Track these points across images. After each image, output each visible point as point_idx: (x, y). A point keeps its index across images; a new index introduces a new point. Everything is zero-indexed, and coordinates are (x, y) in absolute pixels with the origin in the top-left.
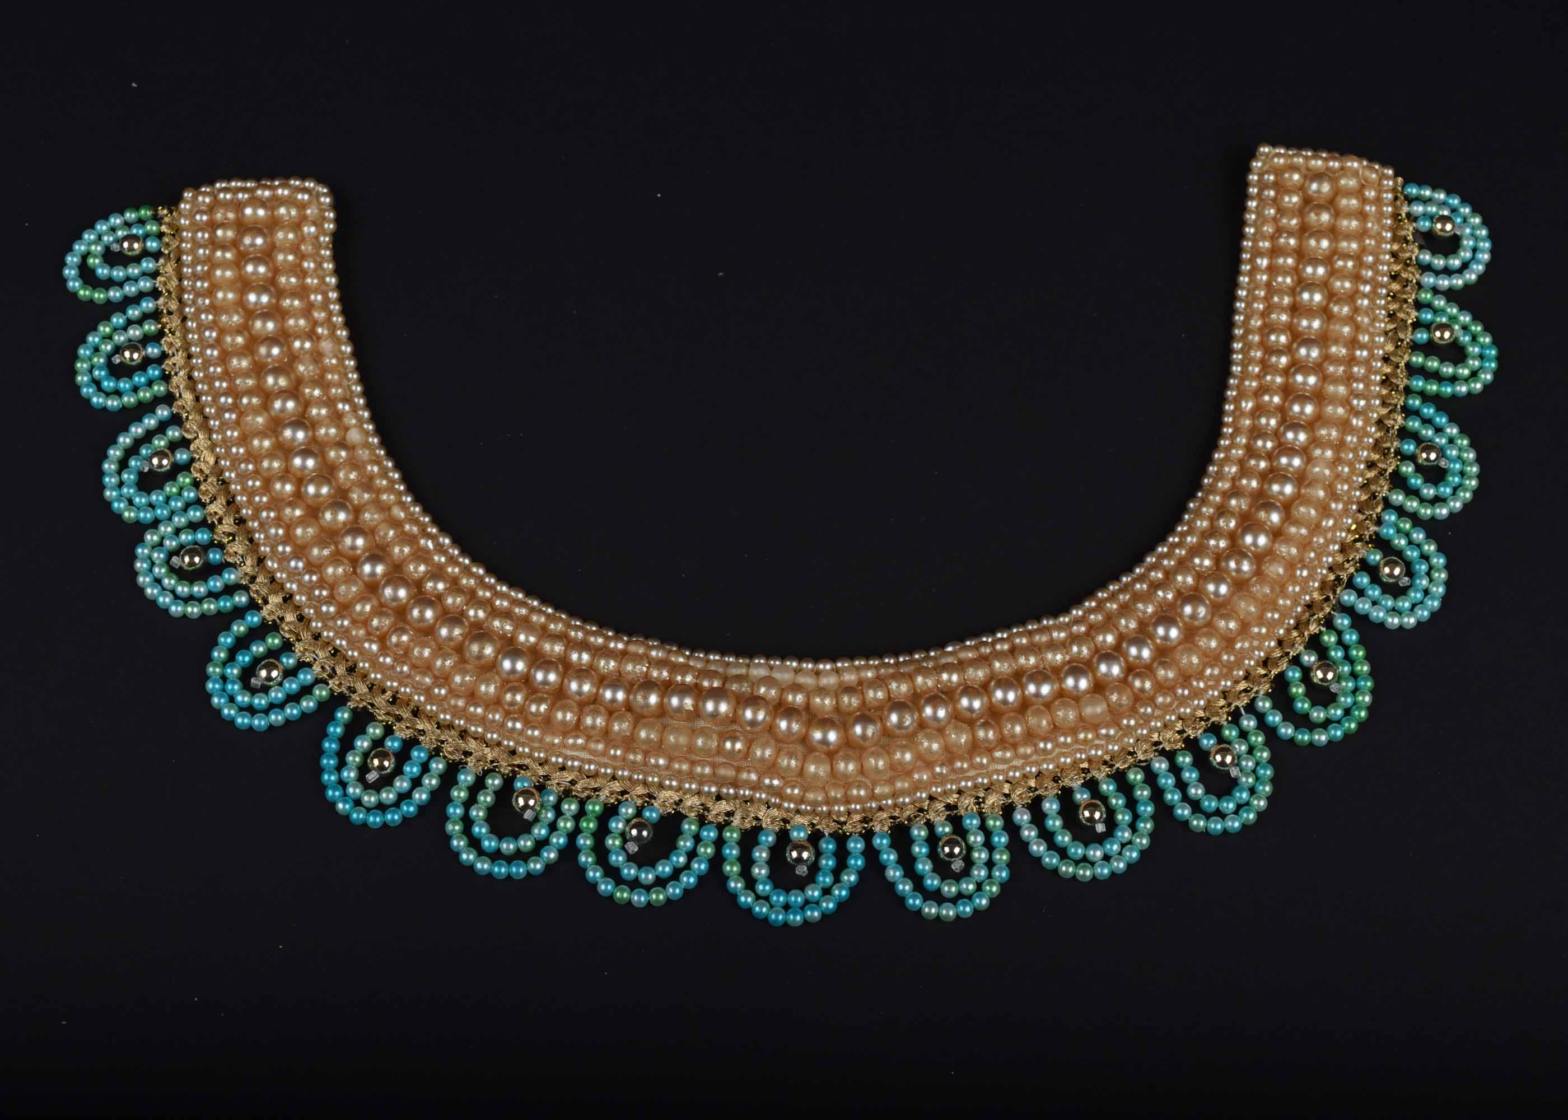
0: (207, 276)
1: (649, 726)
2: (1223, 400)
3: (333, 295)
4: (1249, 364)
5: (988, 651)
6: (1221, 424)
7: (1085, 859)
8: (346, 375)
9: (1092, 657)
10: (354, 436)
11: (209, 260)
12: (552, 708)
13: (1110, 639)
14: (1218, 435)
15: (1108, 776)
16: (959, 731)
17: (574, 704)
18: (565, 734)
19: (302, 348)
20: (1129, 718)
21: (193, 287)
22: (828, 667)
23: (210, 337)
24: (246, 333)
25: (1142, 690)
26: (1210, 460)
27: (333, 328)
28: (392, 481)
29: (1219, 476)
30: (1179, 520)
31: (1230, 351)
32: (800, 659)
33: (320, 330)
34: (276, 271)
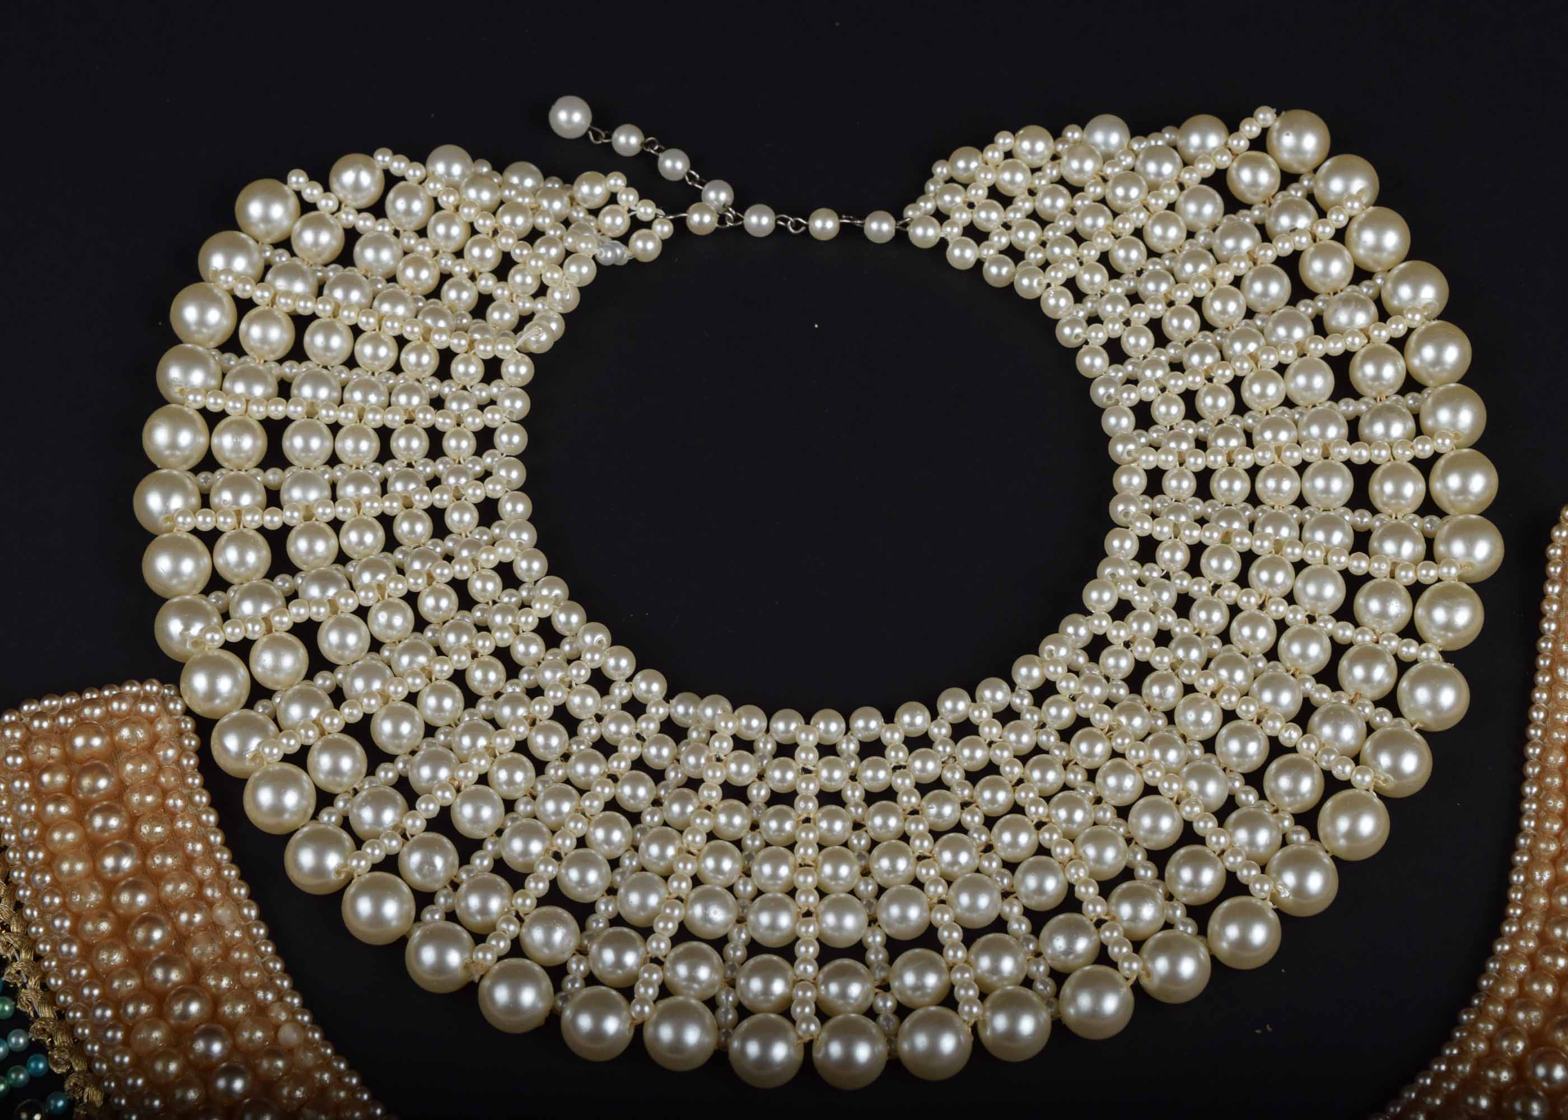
0: (42, 842)
2: (1510, 866)
3: (217, 839)
4: (1546, 818)
6: (1506, 902)
8: (257, 949)
10: (289, 1035)
11: (38, 819)
14: (1503, 917)
19: (190, 922)
21: (24, 860)
23: (62, 927)
24: (111, 915)
26: (1490, 953)
27: (226, 887)
28: (351, 1090)
29: (1502, 976)
30: (1447, 1039)
31: (1521, 797)
33: (209, 892)
34: (134, 820)
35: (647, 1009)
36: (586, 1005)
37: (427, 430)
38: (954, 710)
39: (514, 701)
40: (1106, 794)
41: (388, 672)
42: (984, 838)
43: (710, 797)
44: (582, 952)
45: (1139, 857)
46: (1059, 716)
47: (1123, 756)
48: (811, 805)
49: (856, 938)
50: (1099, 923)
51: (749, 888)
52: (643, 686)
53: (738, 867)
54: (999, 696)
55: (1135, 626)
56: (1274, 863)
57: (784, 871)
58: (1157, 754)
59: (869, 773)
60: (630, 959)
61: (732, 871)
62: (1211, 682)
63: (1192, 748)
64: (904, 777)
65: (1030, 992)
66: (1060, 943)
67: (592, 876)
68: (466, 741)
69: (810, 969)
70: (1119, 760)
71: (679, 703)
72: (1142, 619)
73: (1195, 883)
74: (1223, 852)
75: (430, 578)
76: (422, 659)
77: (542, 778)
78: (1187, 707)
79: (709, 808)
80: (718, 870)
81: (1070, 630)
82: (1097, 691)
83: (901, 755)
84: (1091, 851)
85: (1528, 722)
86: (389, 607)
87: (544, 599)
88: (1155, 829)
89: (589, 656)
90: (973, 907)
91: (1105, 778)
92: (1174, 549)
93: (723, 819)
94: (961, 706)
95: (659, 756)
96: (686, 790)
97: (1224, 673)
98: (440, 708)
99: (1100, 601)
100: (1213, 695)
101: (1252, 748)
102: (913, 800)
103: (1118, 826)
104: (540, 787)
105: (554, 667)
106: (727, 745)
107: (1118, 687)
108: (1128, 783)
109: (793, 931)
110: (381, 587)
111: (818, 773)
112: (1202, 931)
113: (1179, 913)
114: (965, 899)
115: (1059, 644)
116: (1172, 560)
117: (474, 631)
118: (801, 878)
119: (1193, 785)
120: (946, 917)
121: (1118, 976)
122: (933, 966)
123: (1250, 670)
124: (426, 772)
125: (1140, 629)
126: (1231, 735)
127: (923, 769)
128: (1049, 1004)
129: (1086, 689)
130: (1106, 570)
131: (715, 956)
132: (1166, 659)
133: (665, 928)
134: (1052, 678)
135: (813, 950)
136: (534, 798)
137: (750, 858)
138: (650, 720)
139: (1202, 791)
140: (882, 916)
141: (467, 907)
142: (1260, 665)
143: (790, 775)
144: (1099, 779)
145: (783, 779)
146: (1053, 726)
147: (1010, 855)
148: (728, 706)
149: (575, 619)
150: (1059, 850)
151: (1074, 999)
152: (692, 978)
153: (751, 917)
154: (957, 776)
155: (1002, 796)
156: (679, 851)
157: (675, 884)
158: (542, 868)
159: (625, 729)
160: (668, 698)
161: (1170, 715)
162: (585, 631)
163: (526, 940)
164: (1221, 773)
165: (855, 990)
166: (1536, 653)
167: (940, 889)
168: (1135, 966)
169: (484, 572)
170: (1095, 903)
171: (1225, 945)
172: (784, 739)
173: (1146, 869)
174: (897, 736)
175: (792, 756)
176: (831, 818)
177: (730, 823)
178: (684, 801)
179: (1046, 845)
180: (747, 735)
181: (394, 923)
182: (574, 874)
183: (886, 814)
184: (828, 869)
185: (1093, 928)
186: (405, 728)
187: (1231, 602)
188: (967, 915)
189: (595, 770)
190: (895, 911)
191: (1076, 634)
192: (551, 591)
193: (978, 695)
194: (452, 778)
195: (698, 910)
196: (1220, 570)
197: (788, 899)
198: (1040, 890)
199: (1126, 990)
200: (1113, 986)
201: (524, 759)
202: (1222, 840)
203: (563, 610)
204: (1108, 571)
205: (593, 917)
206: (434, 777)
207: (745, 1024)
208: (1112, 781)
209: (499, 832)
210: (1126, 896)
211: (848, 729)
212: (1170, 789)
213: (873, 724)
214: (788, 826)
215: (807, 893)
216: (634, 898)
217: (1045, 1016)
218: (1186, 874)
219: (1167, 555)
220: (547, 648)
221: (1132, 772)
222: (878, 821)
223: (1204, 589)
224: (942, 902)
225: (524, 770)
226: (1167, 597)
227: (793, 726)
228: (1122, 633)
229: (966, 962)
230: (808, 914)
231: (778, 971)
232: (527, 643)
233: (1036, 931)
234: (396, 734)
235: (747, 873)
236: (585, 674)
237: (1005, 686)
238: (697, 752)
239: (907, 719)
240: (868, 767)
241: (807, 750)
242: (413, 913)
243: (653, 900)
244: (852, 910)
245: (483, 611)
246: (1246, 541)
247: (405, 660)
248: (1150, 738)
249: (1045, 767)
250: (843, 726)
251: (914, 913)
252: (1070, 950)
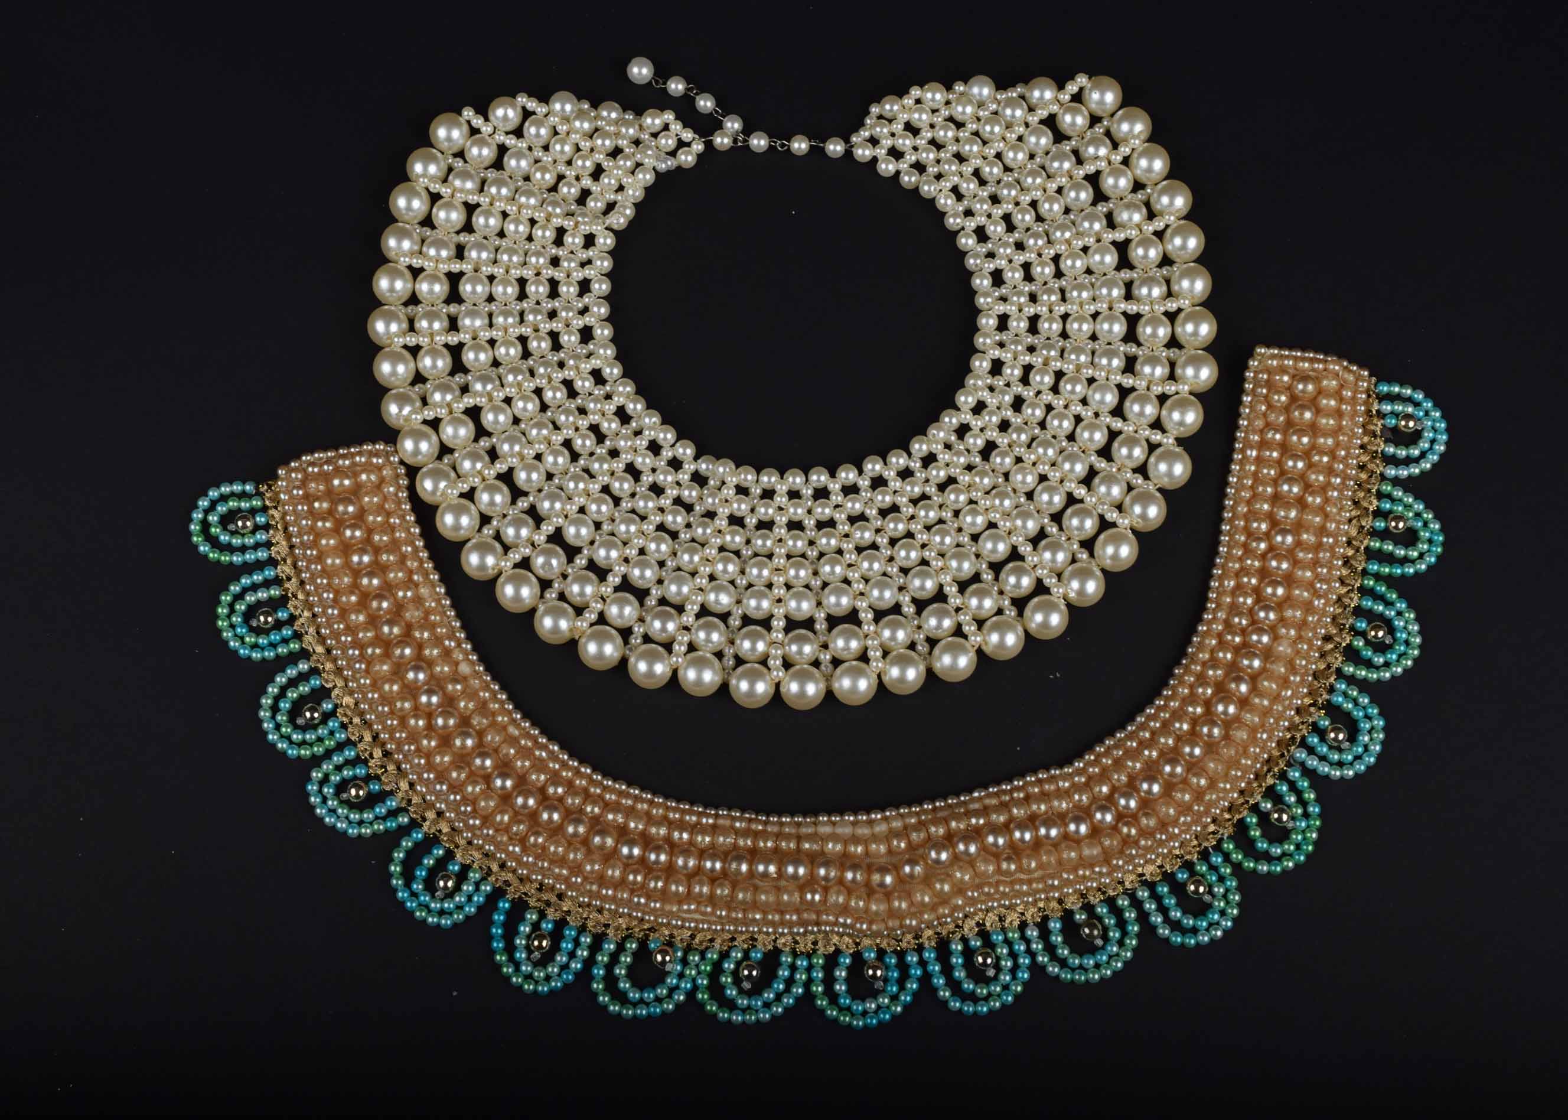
0: (314, 544)
1: (745, 890)
2: (1210, 576)
3: (420, 544)
4: (1233, 547)
5: (1007, 798)
6: (1206, 599)
7: (1081, 967)
8: (445, 613)
9: (1091, 805)
10: (464, 669)
11: (312, 529)
12: (667, 883)
13: (1105, 789)
14: (1204, 609)
15: (1101, 901)
16: (986, 861)
17: (683, 878)
18: (680, 903)
19: (405, 597)
20: (1118, 859)
21: (304, 555)
22: (879, 816)
23: (328, 598)
24: (357, 591)
25: (1129, 835)
26: (1194, 631)
27: (426, 574)
28: (502, 702)
29: (1201, 647)
30: (1165, 684)
31: (1219, 532)
32: (855, 813)
33: (416, 577)
34: (370, 532)
35: (680, 660)
36: (642, 656)
37: (548, 280)
38: (873, 470)
39: (601, 460)
40: (965, 527)
41: (524, 439)
42: (889, 552)
43: (721, 525)
44: (641, 620)
45: (984, 566)
46: (938, 476)
47: (976, 503)
48: (783, 531)
49: (809, 615)
50: (958, 610)
51: (744, 582)
52: (681, 451)
53: (737, 569)
54: (901, 461)
55: (987, 418)
56: (1066, 574)
57: (766, 573)
58: (997, 502)
59: (819, 510)
60: (671, 626)
61: (733, 572)
62: (1032, 457)
63: (1019, 497)
64: (840, 513)
65: (913, 653)
66: (933, 622)
67: (648, 573)
68: (572, 485)
69: (780, 636)
70: (973, 506)
71: (703, 462)
72: (991, 414)
73: (1018, 585)
74: (1035, 566)
75: (550, 380)
76: (545, 432)
77: (618, 508)
78: (1017, 472)
79: (720, 531)
80: (725, 571)
81: (947, 419)
82: (962, 460)
83: (839, 498)
84: (954, 564)
85: (1226, 484)
86: (525, 398)
87: (620, 394)
88: (994, 550)
89: (647, 433)
90: (881, 598)
91: (965, 517)
92: (1013, 367)
93: (728, 538)
94: (878, 467)
95: (690, 496)
96: (706, 520)
97: (1041, 450)
98: (556, 463)
99: (966, 402)
100: (1034, 464)
101: (1057, 499)
102: (846, 528)
103: (972, 546)
104: (617, 514)
105: (626, 438)
106: (732, 492)
107: (975, 457)
108: (980, 520)
109: (770, 611)
110: (519, 385)
111: (788, 509)
112: (1020, 614)
113: (1006, 603)
114: (876, 593)
115: (939, 429)
116: (1012, 374)
117: (577, 413)
118: (776, 578)
119: (1019, 523)
120: (864, 604)
121: (967, 645)
122: (855, 635)
123: (1057, 448)
124: (547, 505)
125: (990, 421)
126: (1043, 491)
127: (853, 508)
128: (925, 659)
129: (955, 459)
130: (970, 381)
131: (722, 625)
132: (1006, 441)
133: (692, 609)
134: (934, 452)
135: (782, 624)
136: (613, 521)
137: (745, 562)
138: (685, 473)
139: (1024, 526)
140: (825, 602)
141: (572, 591)
142: (1064, 444)
143: (771, 511)
144: (961, 517)
145: (766, 513)
146: (934, 481)
147: (906, 564)
148: (734, 467)
149: (639, 407)
150: (934, 563)
151: (940, 658)
152: (708, 640)
153: (745, 601)
154: (874, 512)
155: (901, 526)
156: (701, 559)
157: (699, 580)
158: (617, 568)
159: (669, 478)
160: (696, 458)
161: (1006, 476)
162: (646, 415)
163: (607, 614)
164: (1036, 515)
165: (807, 649)
166: (1234, 439)
167: (861, 586)
168: (978, 639)
169: (583, 375)
170: (955, 597)
171: (1033, 625)
172: (768, 487)
173: (988, 574)
174: (837, 486)
175: (772, 499)
176: (795, 538)
177: (733, 541)
178: (705, 526)
179: (927, 558)
180: (745, 484)
181: (527, 601)
182: (637, 572)
183: (829, 536)
184: (792, 572)
185: (953, 613)
186: (534, 476)
187: (1047, 402)
188: (877, 603)
189: (650, 504)
190: (833, 599)
191: (950, 422)
192: (624, 388)
193: (888, 460)
194: (563, 509)
195: (712, 597)
196: (1042, 382)
197: (767, 590)
198: (922, 588)
199: (972, 654)
200: (963, 650)
201: (607, 497)
202: (1035, 559)
203: (632, 401)
204: (972, 382)
205: (648, 598)
206: (552, 508)
207: (740, 669)
208: (969, 519)
209: (592, 543)
210: (975, 593)
211: (807, 480)
212: (1005, 526)
213: (823, 478)
214: (769, 543)
215: (779, 588)
216: (673, 588)
217: (922, 668)
218: (1012, 580)
219: (1009, 371)
220: (622, 424)
221: (982, 514)
222: (824, 541)
223: (1031, 394)
224: (862, 594)
225: (607, 504)
226: (1008, 399)
227: (773, 479)
228: (979, 423)
229: (876, 632)
230: (779, 601)
231: (760, 636)
232: (610, 421)
233: (919, 613)
234: (529, 480)
235: (743, 572)
236: (645, 443)
237: (905, 455)
238: (713, 495)
239: (843, 475)
240: (819, 506)
241: (781, 496)
242: (539, 594)
243: (685, 589)
244: (807, 598)
245: (583, 399)
246: (1059, 364)
247: (534, 432)
248: (994, 491)
249: (928, 508)
250: (804, 479)
251: (844, 601)
252: (939, 626)
